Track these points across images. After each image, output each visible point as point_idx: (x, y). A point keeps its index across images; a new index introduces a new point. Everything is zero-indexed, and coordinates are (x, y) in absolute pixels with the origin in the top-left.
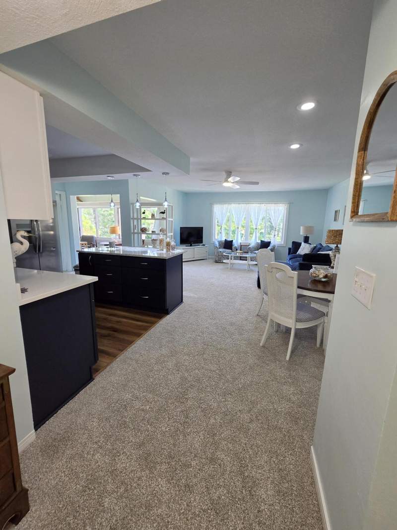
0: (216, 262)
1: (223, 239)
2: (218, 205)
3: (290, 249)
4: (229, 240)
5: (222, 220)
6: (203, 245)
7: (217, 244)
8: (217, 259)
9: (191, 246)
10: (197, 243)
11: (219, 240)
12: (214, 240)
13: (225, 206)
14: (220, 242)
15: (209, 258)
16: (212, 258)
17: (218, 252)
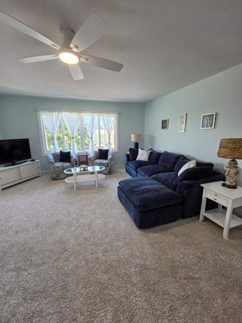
0: (54, 179)
1: (58, 151)
2: (45, 113)
3: (128, 156)
4: (65, 151)
5: (54, 129)
6: (33, 160)
7: (51, 157)
8: (54, 176)
9: (14, 164)
10: (23, 159)
11: (53, 152)
12: (45, 152)
13: (55, 114)
14: (55, 155)
15: (43, 174)
16: (46, 173)
17: (54, 168)
